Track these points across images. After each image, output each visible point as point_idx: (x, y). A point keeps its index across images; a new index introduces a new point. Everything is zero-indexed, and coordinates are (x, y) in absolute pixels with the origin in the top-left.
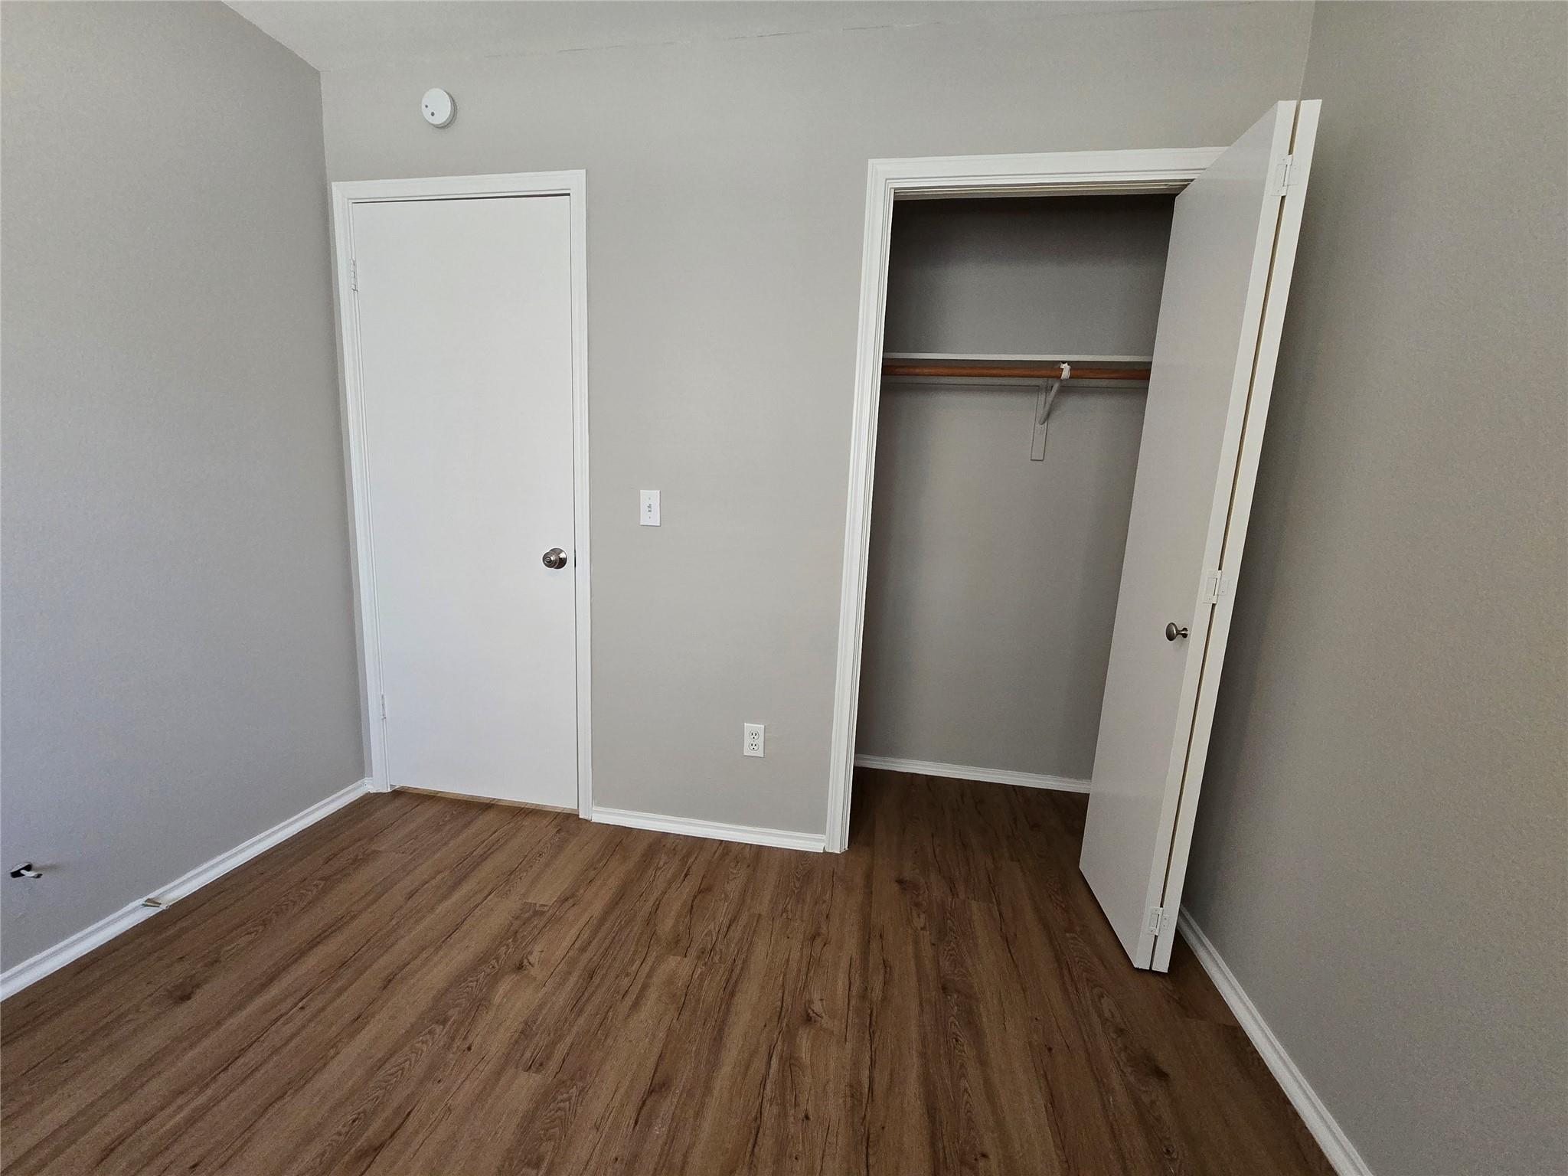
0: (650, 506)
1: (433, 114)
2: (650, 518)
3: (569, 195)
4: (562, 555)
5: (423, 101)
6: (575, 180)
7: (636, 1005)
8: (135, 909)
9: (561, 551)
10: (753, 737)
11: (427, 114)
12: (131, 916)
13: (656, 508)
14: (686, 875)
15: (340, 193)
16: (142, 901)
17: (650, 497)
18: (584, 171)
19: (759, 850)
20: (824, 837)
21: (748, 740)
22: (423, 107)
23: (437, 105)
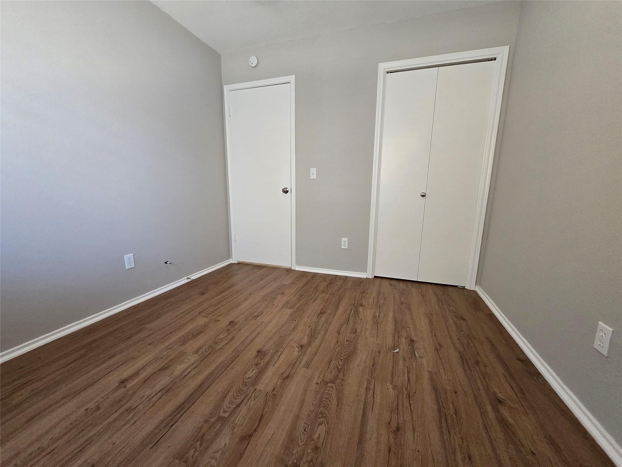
0: (313, 173)
1: (252, 64)
2: (313, 177)
3: (290, 83)
4: (288, 190)
5: (250, 60)
6: (292, 78)
7: (314, 301)
8: (185, 279)
9: (287, 188)
10: (345, 242)
11: (250, 64)
12: (183, 281)
13: (315, 173)
14: (325, 281)
15: (226, 88)
16: (186, 278)
17: (313, 171)
18: (295, 75)
19: (346, 277)
20: (366, 274)
21: (343, 243)
22: (250, 62)
23: (253, 61)
